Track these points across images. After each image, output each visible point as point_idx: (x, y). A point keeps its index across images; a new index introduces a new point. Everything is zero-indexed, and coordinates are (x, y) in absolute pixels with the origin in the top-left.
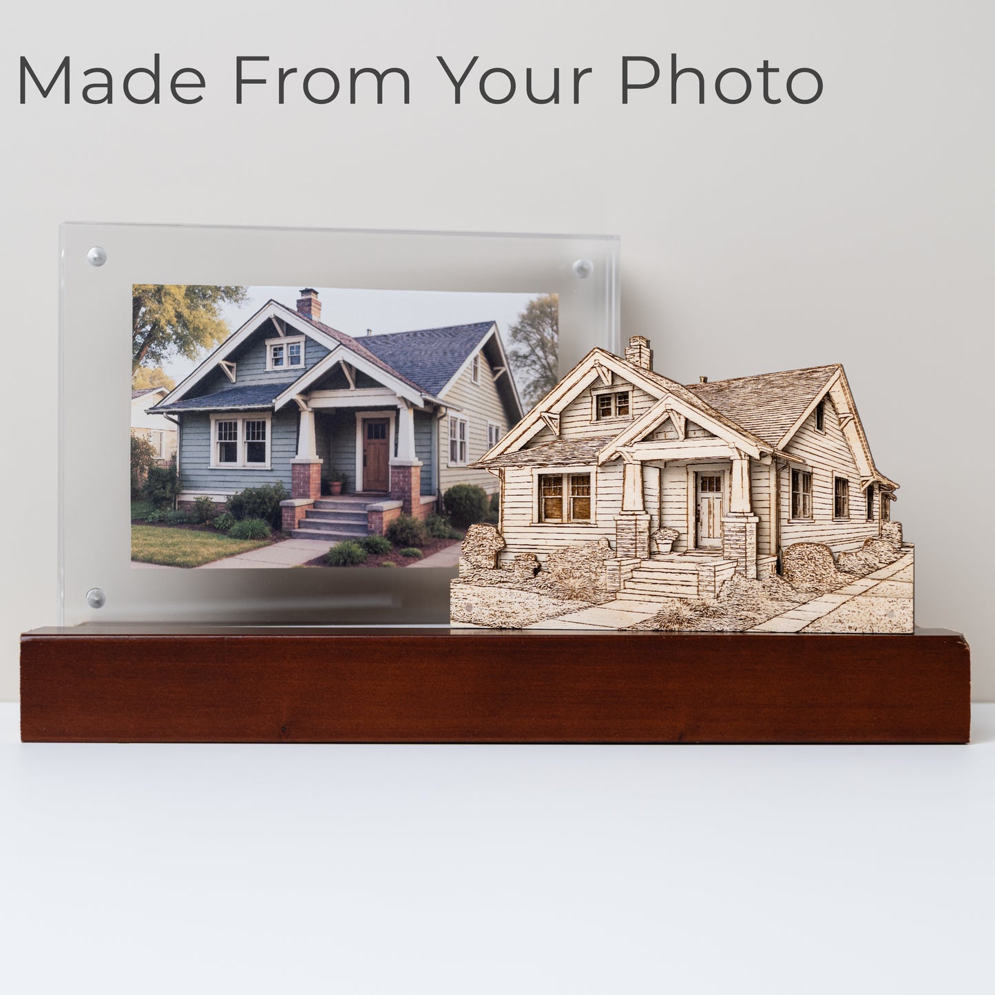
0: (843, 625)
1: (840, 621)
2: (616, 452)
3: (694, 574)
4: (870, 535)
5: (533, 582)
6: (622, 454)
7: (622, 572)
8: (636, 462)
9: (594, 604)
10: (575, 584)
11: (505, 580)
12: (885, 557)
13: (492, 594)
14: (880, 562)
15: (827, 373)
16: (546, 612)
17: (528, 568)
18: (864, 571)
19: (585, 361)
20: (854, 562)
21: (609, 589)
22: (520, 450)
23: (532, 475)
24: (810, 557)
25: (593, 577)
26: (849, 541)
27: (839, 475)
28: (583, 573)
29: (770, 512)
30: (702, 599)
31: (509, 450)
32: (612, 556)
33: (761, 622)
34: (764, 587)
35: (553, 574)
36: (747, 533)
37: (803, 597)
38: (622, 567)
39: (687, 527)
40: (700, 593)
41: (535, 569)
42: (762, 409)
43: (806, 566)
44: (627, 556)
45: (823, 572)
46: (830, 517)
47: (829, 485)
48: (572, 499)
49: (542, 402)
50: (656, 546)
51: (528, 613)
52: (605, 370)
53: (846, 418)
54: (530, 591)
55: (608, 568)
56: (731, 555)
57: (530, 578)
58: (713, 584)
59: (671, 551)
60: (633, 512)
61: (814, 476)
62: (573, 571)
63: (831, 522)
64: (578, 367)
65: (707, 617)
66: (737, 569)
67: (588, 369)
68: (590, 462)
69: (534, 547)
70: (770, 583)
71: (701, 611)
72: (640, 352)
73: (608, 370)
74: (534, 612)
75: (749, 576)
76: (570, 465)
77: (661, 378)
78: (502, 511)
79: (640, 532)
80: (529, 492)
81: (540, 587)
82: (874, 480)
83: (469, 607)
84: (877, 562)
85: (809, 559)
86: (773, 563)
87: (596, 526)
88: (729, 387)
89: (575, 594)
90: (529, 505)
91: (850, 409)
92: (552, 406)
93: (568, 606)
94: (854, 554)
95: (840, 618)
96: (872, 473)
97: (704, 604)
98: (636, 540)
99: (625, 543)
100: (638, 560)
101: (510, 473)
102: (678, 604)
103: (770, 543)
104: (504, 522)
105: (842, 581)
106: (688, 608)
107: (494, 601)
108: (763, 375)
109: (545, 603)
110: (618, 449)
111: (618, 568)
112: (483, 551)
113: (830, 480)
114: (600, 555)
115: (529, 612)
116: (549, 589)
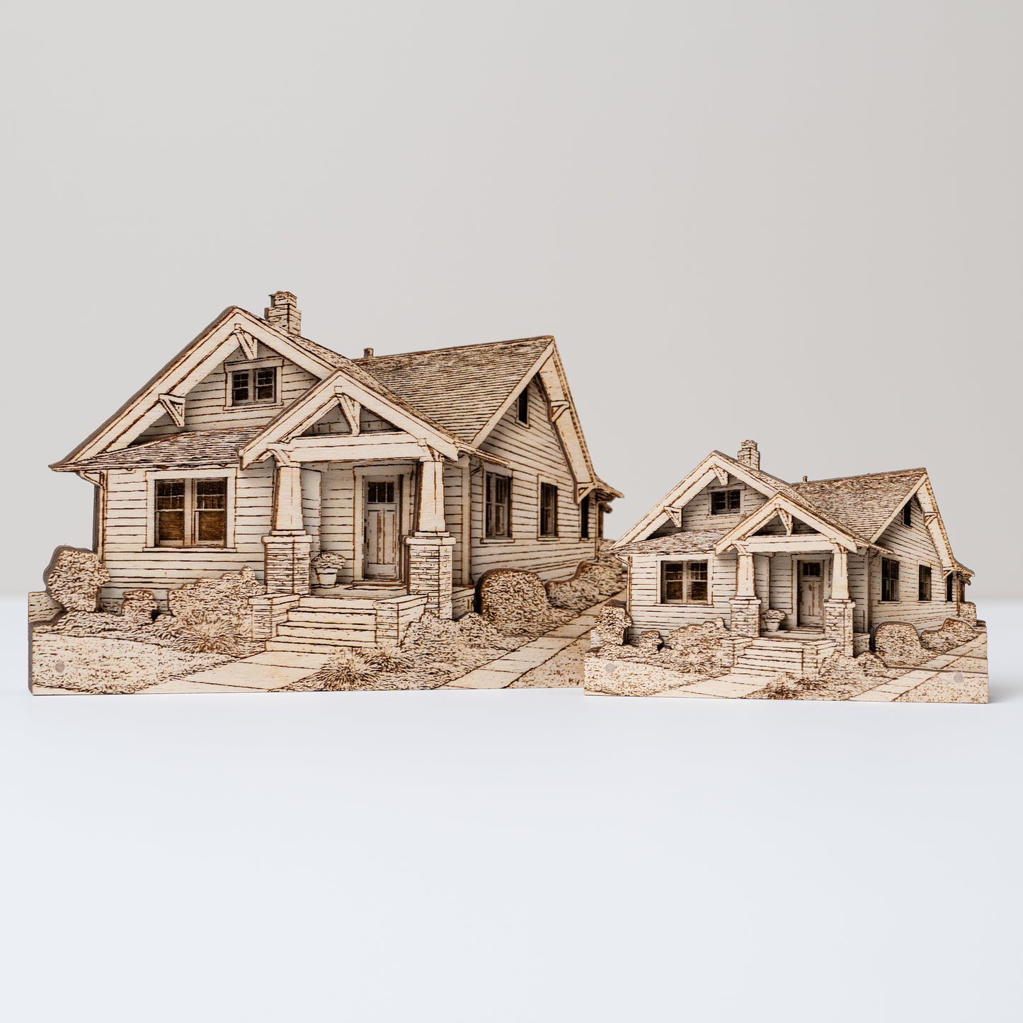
0: (562, 678)
1: (558, 672)
2: (268, 450)
3: (370, 614)
4: (583, 557)
5: (150, 629)
6: (275, 454)
7: (273, 613)
8: (295, 464)
9: (236, 657)
10: (210, 630)
11: (111, 626)
12: (606, 587)
13: (92, 647)
14: (600, 594)
15: (537, 347)
16: (169, 670)
17: (143, 610)
18: (581, 605)
19: (221, 324)
20: (567, 593)
21: (255, 636)
22: (129, 446)
23: (146, 481)
24: (516, 589)
25: (235, 620)
26: (558, 566)
27: (546, 480)
28: (221, 615)
29: (462, 530)
30: (381, 648)
31: (114, 447)
32: (260, 592)
33: (457, 676)
34: (461, 630)
35: (179, 617)
36: (441, 560)
37: (512, 642)
38: (273, 607)
39: (354, 550)
40: (378, 640)
41: (153, 610)
42: (453, 393)
43: (511, 601)
44: (281, 591)
45: (533, 608)
46: (534, 535)
47: (534, 494)
48: (197, 513)
49: (161, 380)
50: (316, 576)
51: (142, 672)
52: (249, 338)
53: (560, 406)
54: (146, 641)
55: (255, 607)
56: (420, 588)
57: (146, 624)
58: (395, 627)
59: (336, 583)
60: (289, 532)
61: (515, 482)
62: (207, 613)
63: (535, 542)
64: (211, 333)
65: (387, 671)
66: (427, 606)
67: (225, 336)
68: (227, 464)
69: (148, 580)
70: (470, 625)
71: (379, 664)
72: (288, 314)
73: (253, 338)
74: (151, 670)
75: (443, 616)
76: (200, 467)
77: (323, 350)
78: (104, 530)
79: (299, 559)
80: (142, 504)
81: (160, 636)
82: (593, 487)
83: (60, 667)
84: (596, 593)
85: (515, 592)
86: (469, 598)
87: (234, 550)
88: (410, 364)
89: (209, 644)
90: (142, 522)
91: (566, 395)
92: (174, 387)
93: (200, 661)
94: (568, 583)
95: (558, 669)
96: (592, 478)
97: (383, 655)
98: (293, 569)
99: (278, 574)
100: (296, 597)
101: (114, 478)
102: (349, 656)
103: (461, 570)
104: (106, 546)
105: (557, 619)
106: (363, 660)
107: (95, 656)
108: (455, 348)
109: (167, 658)
110: (270, 447)
111: (268, 608)
112: (80, 587)
113: (534, 487)
114: (244, 591)
115: (145, 671)
116: (173, 639)
